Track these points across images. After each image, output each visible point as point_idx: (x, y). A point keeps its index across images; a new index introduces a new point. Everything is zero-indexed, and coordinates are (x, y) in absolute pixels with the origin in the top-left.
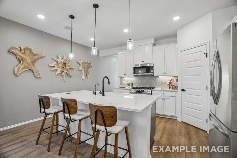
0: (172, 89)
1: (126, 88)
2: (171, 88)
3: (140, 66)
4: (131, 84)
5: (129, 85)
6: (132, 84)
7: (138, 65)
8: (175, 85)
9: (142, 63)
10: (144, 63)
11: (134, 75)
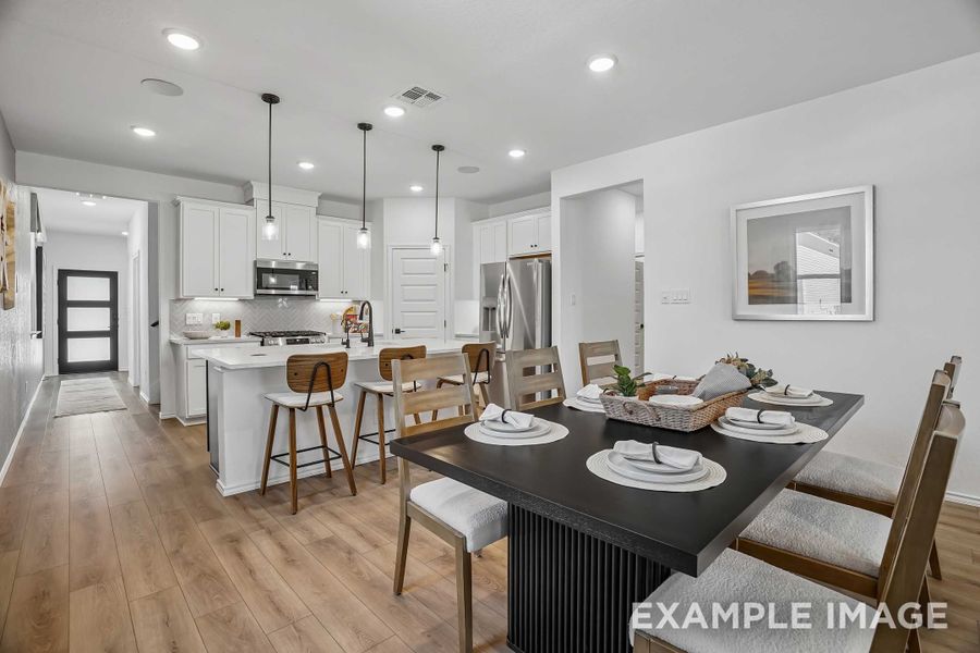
1: (213, 338)
2: (350, 331)
3: (273, 266)
4: (233, 325)
5: (226, 327)
6: (238, 323)
7: (268, 262)
9: (283, 258)
10: (289, 258)
11: (256, 295)
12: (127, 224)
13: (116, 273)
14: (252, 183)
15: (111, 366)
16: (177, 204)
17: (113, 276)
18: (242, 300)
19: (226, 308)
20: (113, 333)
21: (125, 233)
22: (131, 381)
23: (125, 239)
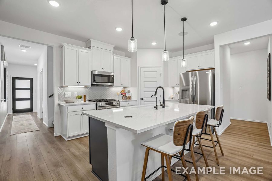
0: (125, 99)
1: (76, 103)
2: (123, 99)
4: (83, 98)
5: (80, 98)
6: (85, 96)
8: (129, 96)
9: (102, 70)
10: (104, 71)
11: (92, 85)
12: (37, 60)
13: (32, 78)
14: (91, 39)
15: (31, 110)
16: (61, 47)
17: (31, 79)
18: (86, 87)
19: (80, 90)
20: (31, 99)
21: (36, 65)
22: (39, 116)
23: (36, 67)
